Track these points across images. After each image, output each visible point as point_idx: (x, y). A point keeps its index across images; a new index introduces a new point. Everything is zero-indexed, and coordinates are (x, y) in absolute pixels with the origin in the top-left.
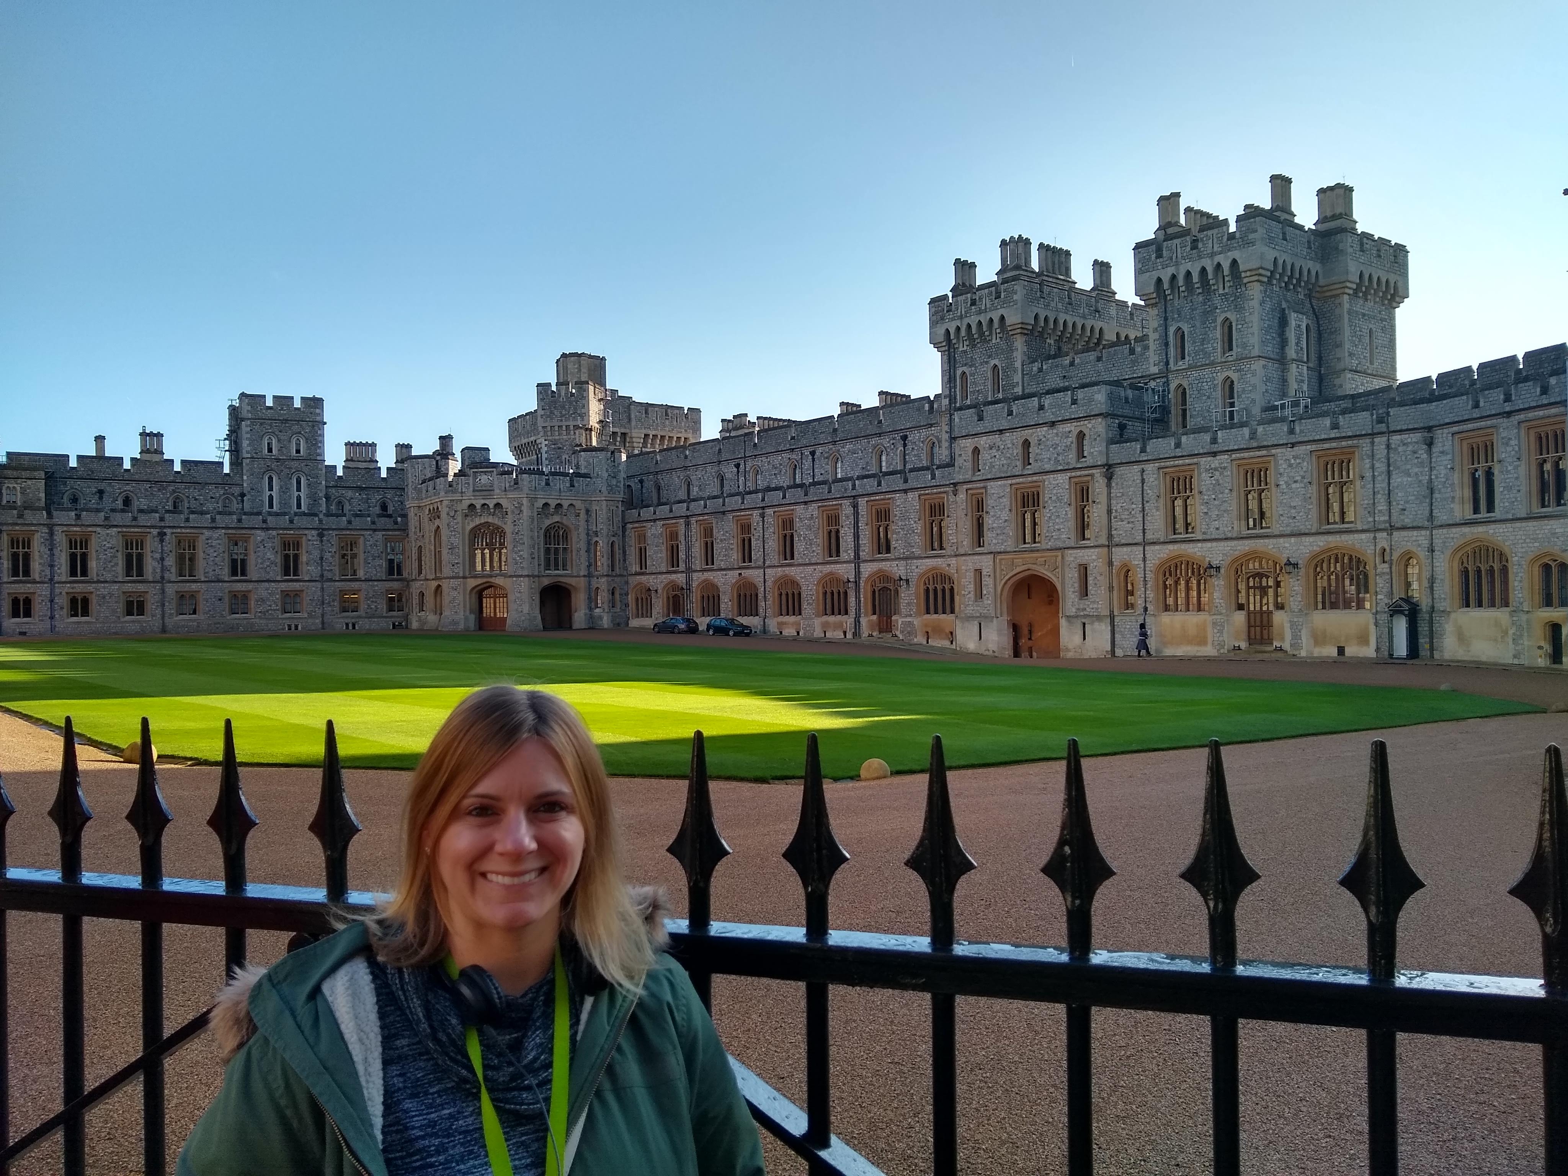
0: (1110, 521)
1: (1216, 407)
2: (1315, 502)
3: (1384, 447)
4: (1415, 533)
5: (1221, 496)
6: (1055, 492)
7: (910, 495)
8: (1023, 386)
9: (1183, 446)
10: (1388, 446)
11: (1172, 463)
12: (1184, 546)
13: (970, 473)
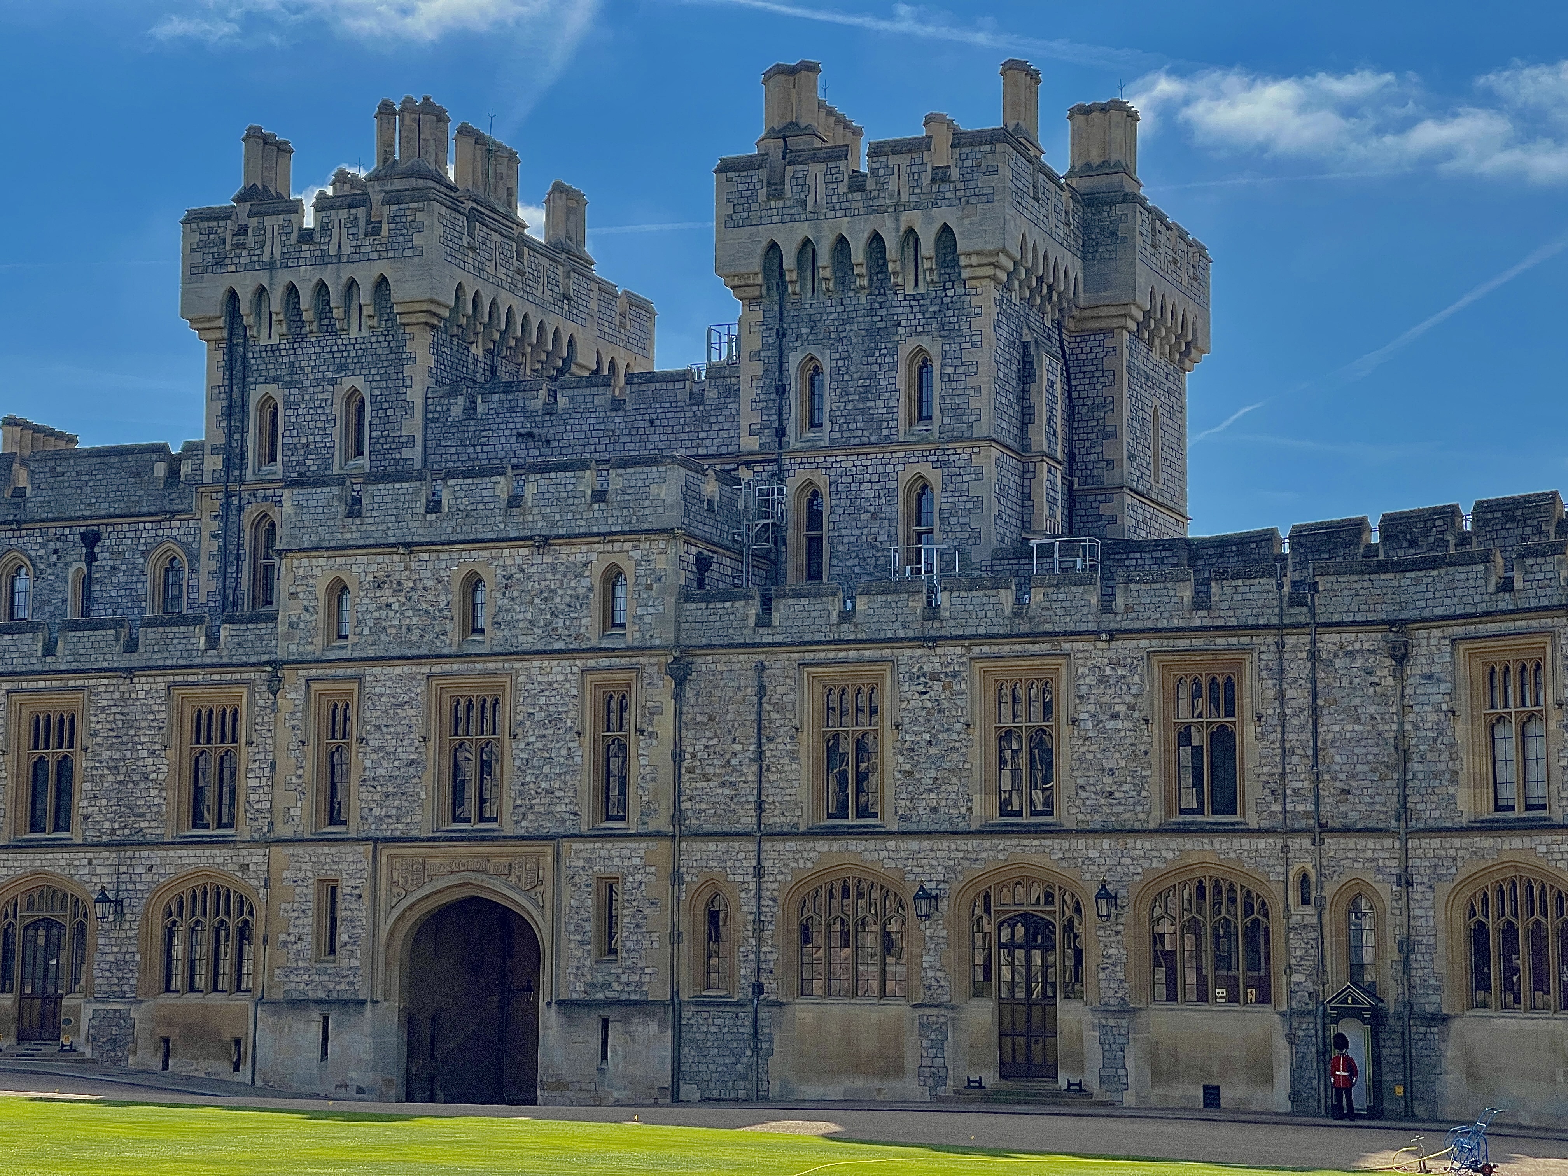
0: (678, 777)
1: (890, 537)
2: (1155, 764)
3: (1304, 655)
4: (1371, 844)
5: (943, 736)
6: (543, 700)
7: (142, 685)
8: (425, 447)
9: (858, 619)
10: (1313, 656)
11: (831, 655)
12: (854, 845)
13: (320, 641)
